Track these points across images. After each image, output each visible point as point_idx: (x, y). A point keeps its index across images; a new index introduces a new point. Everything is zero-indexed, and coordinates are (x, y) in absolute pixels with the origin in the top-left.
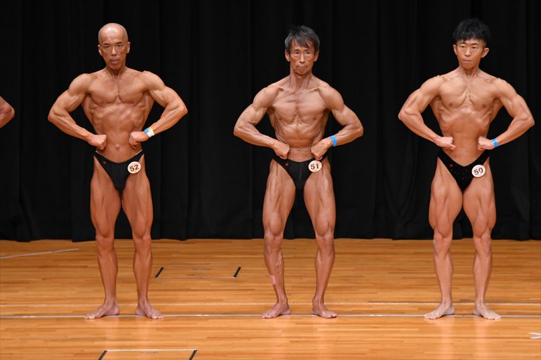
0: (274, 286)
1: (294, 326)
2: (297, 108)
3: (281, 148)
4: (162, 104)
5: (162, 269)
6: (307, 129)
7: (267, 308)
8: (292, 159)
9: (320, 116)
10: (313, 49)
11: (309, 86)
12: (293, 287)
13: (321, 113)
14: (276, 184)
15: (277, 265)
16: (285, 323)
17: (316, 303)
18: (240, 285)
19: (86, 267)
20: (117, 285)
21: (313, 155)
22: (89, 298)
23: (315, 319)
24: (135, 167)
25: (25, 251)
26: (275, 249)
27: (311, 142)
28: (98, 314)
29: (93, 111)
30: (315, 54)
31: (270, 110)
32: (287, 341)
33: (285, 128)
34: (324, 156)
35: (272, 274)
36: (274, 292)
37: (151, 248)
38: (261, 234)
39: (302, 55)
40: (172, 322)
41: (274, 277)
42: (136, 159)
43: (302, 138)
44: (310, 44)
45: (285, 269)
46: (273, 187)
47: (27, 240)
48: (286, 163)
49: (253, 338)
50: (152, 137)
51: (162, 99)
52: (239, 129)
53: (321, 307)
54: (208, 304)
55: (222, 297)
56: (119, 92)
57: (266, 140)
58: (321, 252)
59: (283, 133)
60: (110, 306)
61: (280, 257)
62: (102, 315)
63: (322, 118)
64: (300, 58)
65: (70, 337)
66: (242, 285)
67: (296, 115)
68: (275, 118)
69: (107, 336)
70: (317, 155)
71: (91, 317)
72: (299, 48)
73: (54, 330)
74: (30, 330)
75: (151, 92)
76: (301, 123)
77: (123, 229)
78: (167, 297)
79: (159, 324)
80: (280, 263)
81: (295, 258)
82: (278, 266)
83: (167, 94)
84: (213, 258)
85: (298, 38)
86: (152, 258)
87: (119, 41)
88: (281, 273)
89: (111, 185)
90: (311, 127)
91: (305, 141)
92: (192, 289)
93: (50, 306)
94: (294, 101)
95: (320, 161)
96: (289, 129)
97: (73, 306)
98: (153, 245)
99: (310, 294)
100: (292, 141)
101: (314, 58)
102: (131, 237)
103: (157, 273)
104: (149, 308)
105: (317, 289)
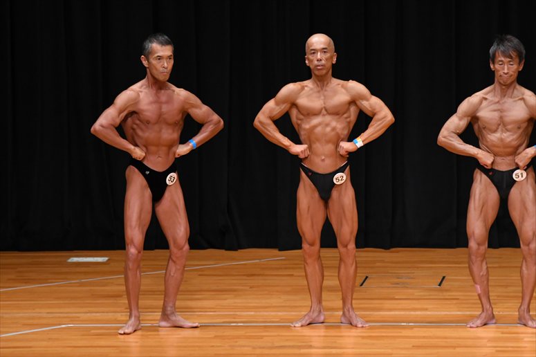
0: (479, 295)
1: (501, 335)
2: (501, 118)
3: (485, 158)
4: (370, 114)
5: (367, 277)
6: (511, 138)
7: (472, 317)
8: (496, 168)
9: (525, 125)
10: (517, 60)
11: (514, 95)
12: (498, 296)
13: (524, 122)
14: (480, 194)
15: (481, 274)
16: (490, 332)
17: (522, 313)
18: (445, 294)
19: (292, 275)
20: (323, 293)
21: (517, 164)
22: (296, 307)
23: (522, 329)
24: (341, 178)
25: (233, 259)
26: (479, 259)
27: (515, 151)
28: (303, 322)
29: (299, 122)
30: (520, 63)
31: (474, 119)
32: (494, 350)
33: (489, 136)
34: (528, 166)
35: (476, 283)
36: (479, 302)
37: (355, 257)
38: (464, 243)
39: (506, 67)
40: (377, 330)
41: (478, 287)
42: (342, 170)
43: (506, 146)
44: (514, 54)
45: (490, 278)
46: (477, 197)
47: (235, 249)
48: (490, 172)
49: (458, 347)
50: (361, 147)
51: (370, 109)
52: (443, 139)
53: (527, 317)
54: (412, 313)
55: (426, 307)
56: (324, 103)
57: (470, 149)
58: (526, 262)
59: (487, 142)
60: (316, 314)
61: (484, 267)
62: (308, 322)
63: (527, 128)
64: (504, 69)
65: (277, 344)
66: (447, 295)
67: (499, 125)
68: (479, 127)
69: (313, 344)
70: (521, 164)
71: (297, 325)
72: (503, 59)
73: (262, 337)
74: (239, 337)
75: (358, 103)
76: (505, 133)
77: (329, 238)
78: (372, 306)
79: (365, 332)
80: (485, 273)
81: (500, 267)
82: (483, 275)
83: (374, 103)
84: (418, 268)
85: (502, 48)
86: (356, 267)
87: (324, 47)
88: (485, 282)
89: (317, 195)
90: (515, 137)
91: (509, 150)
92: (397, 297)
93: (258, 313)
94: (499, 110)
95: (525, 170)
96: (494, 137)
97: (280, 314)
98: (357, 254)
99: (516, 304)
100: (496, 149)
101: (518, 68)
102: (336, 246)
103: (362, 281)
104: (354, 316)
105: (523, 298)
